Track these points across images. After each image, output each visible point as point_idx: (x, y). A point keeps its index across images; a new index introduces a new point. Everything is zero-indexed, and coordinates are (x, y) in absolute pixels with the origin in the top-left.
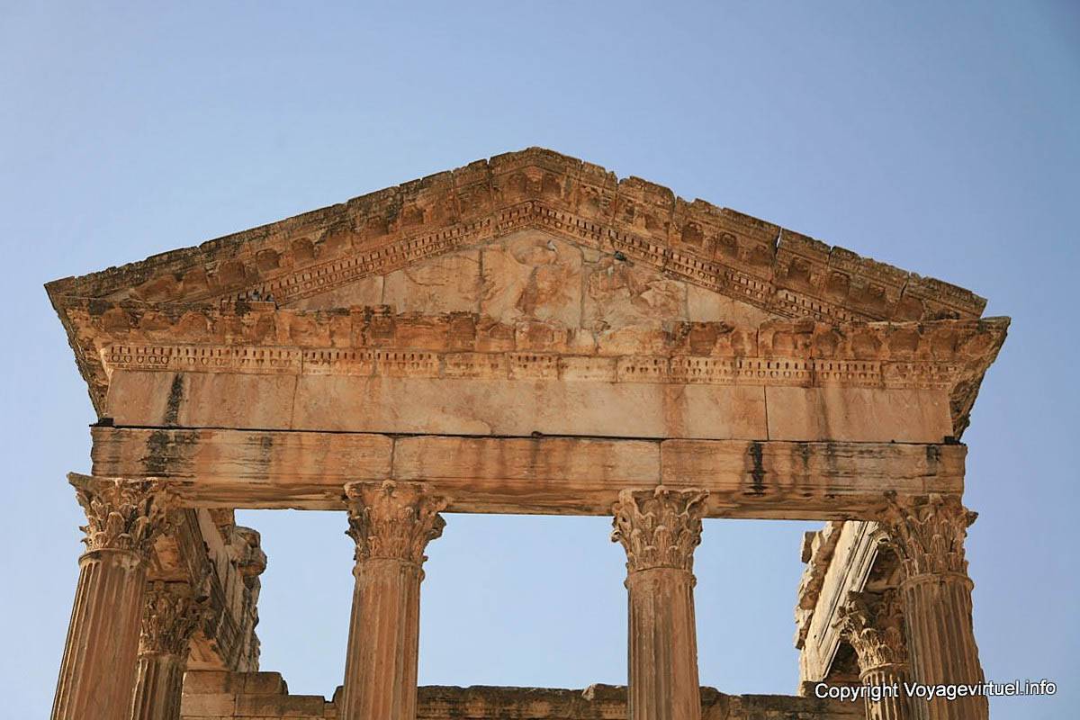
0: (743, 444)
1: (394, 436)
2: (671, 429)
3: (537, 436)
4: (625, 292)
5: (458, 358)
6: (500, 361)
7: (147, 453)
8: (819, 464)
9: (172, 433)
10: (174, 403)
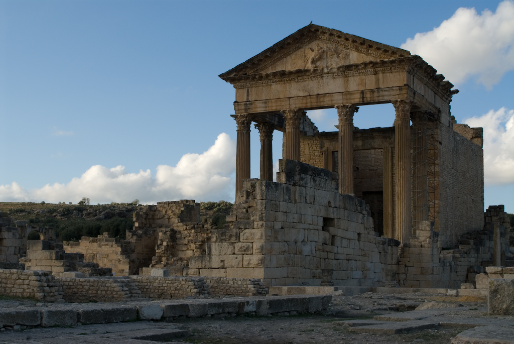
0: (360, 92)
1: (290, 98)
2: (345, 89)
3: (318, 94)
4: (335, 55)
5: (301, 78)
6: (309, 77)
7: (244, 108)
8: (376, 94)
9: (248, 103)
10: (248, 96)
